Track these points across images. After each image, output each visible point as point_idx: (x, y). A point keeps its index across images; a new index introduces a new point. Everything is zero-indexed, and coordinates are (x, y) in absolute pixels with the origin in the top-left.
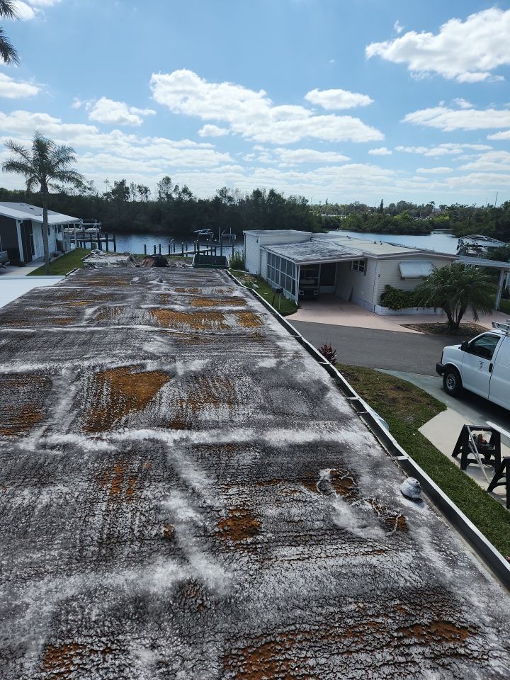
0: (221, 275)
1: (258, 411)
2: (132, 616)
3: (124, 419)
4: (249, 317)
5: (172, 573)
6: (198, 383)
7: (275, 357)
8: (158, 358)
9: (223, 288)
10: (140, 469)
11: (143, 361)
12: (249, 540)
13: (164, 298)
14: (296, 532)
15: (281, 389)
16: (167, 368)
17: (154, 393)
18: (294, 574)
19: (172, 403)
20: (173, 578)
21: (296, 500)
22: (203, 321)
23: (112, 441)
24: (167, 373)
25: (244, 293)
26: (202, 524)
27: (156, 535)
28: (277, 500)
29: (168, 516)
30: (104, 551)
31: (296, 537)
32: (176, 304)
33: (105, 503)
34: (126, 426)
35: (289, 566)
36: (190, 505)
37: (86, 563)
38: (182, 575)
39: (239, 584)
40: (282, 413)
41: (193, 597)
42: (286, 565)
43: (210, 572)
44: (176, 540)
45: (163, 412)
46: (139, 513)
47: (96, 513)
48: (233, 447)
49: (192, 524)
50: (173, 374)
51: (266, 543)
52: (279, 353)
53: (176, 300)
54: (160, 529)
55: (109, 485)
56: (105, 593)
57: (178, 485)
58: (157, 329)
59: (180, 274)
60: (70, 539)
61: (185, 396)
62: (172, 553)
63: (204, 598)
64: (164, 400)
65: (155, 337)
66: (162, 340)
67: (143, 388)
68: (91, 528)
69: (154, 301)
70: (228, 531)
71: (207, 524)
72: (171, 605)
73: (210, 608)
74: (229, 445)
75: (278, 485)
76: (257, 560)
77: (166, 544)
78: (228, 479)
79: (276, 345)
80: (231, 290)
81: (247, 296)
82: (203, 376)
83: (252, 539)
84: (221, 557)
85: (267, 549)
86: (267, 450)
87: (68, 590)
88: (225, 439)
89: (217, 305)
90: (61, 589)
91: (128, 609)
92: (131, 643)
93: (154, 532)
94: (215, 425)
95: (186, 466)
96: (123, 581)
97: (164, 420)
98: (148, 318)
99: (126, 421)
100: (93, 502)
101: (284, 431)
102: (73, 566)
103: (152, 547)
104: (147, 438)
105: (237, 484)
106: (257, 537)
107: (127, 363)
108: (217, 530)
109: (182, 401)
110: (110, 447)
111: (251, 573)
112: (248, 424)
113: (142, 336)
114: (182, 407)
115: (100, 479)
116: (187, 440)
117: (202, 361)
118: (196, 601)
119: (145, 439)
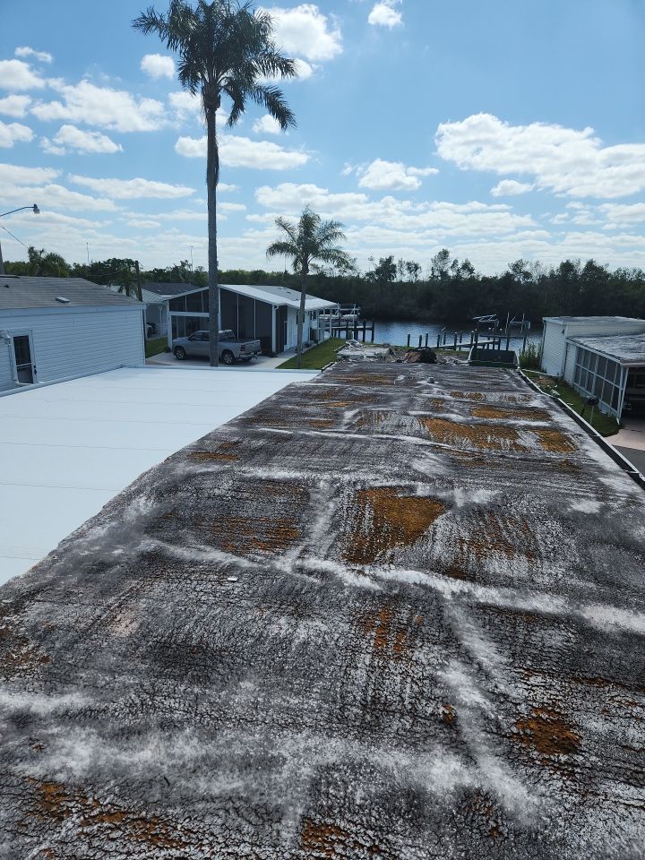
0: (512, 376)
1: (572, 573)
2: (404, 814)
3: (389, 552)
4: (554, 437)
5: (455, 773)
6: (485, 521)
7: (598, 499)
8: (431, 480)
9: (516, 395)
10: (410, 620)
11: (413, 482)
12: (563, 758)
13: (437, 405)
14: (635, 765)
15: (608, 547)
16: (442, 495)
17: (427, 525)
18: (634, 828)
19: (448, 542)
20: (455, 780)
21: (636, 718)
22: (489, 438)
23: (375, 579)
24: (442, 501)
25: (546, 403)
26: (493, 716)
27: (432, 714)
28: (605, 711)
29: (447, 693)
30: (368, 717)
31: (637, 772)
32: (452, 412)
33: (369, 656)
34: (392, 563)
35: (626, 814)
36: (477, 686)
37: (348, 726)
38: (467, 781)
39: (549, 817)
40: (611, 584)
41: (483, 815)
42: (621, 810)
43: (507, 787)
44: (459, 728)
45: (437, 552)
46: (409, 680)
47: (359, 665)
48: (533, 617)
49: (479, 712)
50: (450, 504)
51: (589, 769)
52: (604, 493)
53: (452, 407)
54: (438, 708)
55: (373, 634)
56: (372, 772)
57: (459, 654)
58: (429, 443)
59: (455, 373)
60: (330, 690)
61: (466, 535)
62: (454, 745)
63: (499, 821)
64: (439, 536)
65: (427, 453)
66: (435, 458)
67: (413, 517)
68: (353, 683)
69: (425, 407)
70: (530, 736)
71: (500, 717)
72: (454, 817)
73: (507, 838)
74: (528, 613)
75: (607, 688)
76: (575, 790)
77: (446, 730)
78: (529, 663)
79: (598, 481)
80: (528, 398)
81: (551, 408)
82: (490, 512)
83: (566, 757)
84: (522, 770)
85: (590, 778)
86: (588, 633)
87: (329, 755)
88: (522, 605)
89: (507, 417)
90: (321, 750)
91: (400, 803)
92: (403, 850)
93: (430, 710)
94: (507, 582)
95: (469, 630)
96: (393, 764)
97: (438, 562)
98: (417, 428)
99: (392, 556)
100: (356, 650)
101: (614, 609)
102: (334, 725)
103: (427, 729)
104: (418, 583)
105: (542, 672)
106: (575, 757)
107: (393, 483)
108: (514, 730)
109: (462, 541)
110: (373, 586)
111: (568, 806)
112: (556, 589)
113: (410, 450)
114: (462, 549)
115: (363, 623)
116: (469, 595)
117: (489, 492)
118: (487, 821)
119: (415, 584)
